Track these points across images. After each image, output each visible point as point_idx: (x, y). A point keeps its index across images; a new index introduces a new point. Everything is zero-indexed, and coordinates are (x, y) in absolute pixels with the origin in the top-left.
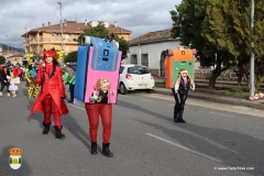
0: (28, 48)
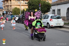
0: (5, 7)
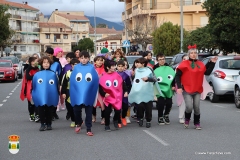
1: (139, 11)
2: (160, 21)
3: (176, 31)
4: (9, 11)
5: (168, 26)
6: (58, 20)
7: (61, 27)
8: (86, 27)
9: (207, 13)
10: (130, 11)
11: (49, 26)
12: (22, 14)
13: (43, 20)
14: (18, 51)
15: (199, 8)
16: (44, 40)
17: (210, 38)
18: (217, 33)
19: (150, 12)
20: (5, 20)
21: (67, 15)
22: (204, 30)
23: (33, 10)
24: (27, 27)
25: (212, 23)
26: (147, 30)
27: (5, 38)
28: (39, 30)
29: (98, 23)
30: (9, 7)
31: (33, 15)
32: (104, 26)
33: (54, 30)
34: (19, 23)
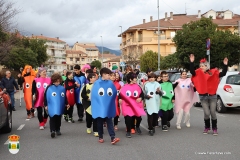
1: (131, 43)
2: (145, 50)
3: (155, 56)
4: (47, 44)
5: (150, 53)
6: (78, 49)
7: (80, 53)
8: (96, 53)
9: (176, 45)
10: (125, 43)
11: (73, 53)
12: (55, 45)
13: (68, 49)
14: (52, 69)
15: (170, 41)
16: (69, 62)
17: (177, 61)
18: (182, 58)
19: (139, 44)
20: (44, 49)
21: (84, 46)
22: (173, 56)
23: (62, 42)
24: (58, 54)
25: (178, 52)
26: (137, 55)
27: (44, 61)
28: (66, 55)
29: (104, 51)
30: (47, 40)
31: (62, 46)
32: (108, 53)
33: (75, 55)
34: (53, 50)
